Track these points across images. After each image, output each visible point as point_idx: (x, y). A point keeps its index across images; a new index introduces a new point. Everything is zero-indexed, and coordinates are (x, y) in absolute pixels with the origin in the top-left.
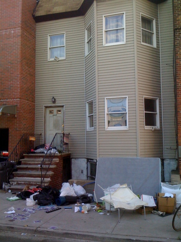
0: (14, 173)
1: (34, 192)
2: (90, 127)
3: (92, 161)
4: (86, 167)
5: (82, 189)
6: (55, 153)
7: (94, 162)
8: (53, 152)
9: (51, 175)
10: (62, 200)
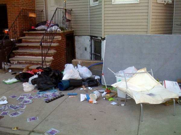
0: (13, 51)
1: (33, 74)
2: (94, 2)
3: (96, 38)
4: (89, 45)
5: (88, 70)
6: (56, 31)
7: (99, 40)
8: (54, 29)
9: (53, 53)
10: (65, 85)
